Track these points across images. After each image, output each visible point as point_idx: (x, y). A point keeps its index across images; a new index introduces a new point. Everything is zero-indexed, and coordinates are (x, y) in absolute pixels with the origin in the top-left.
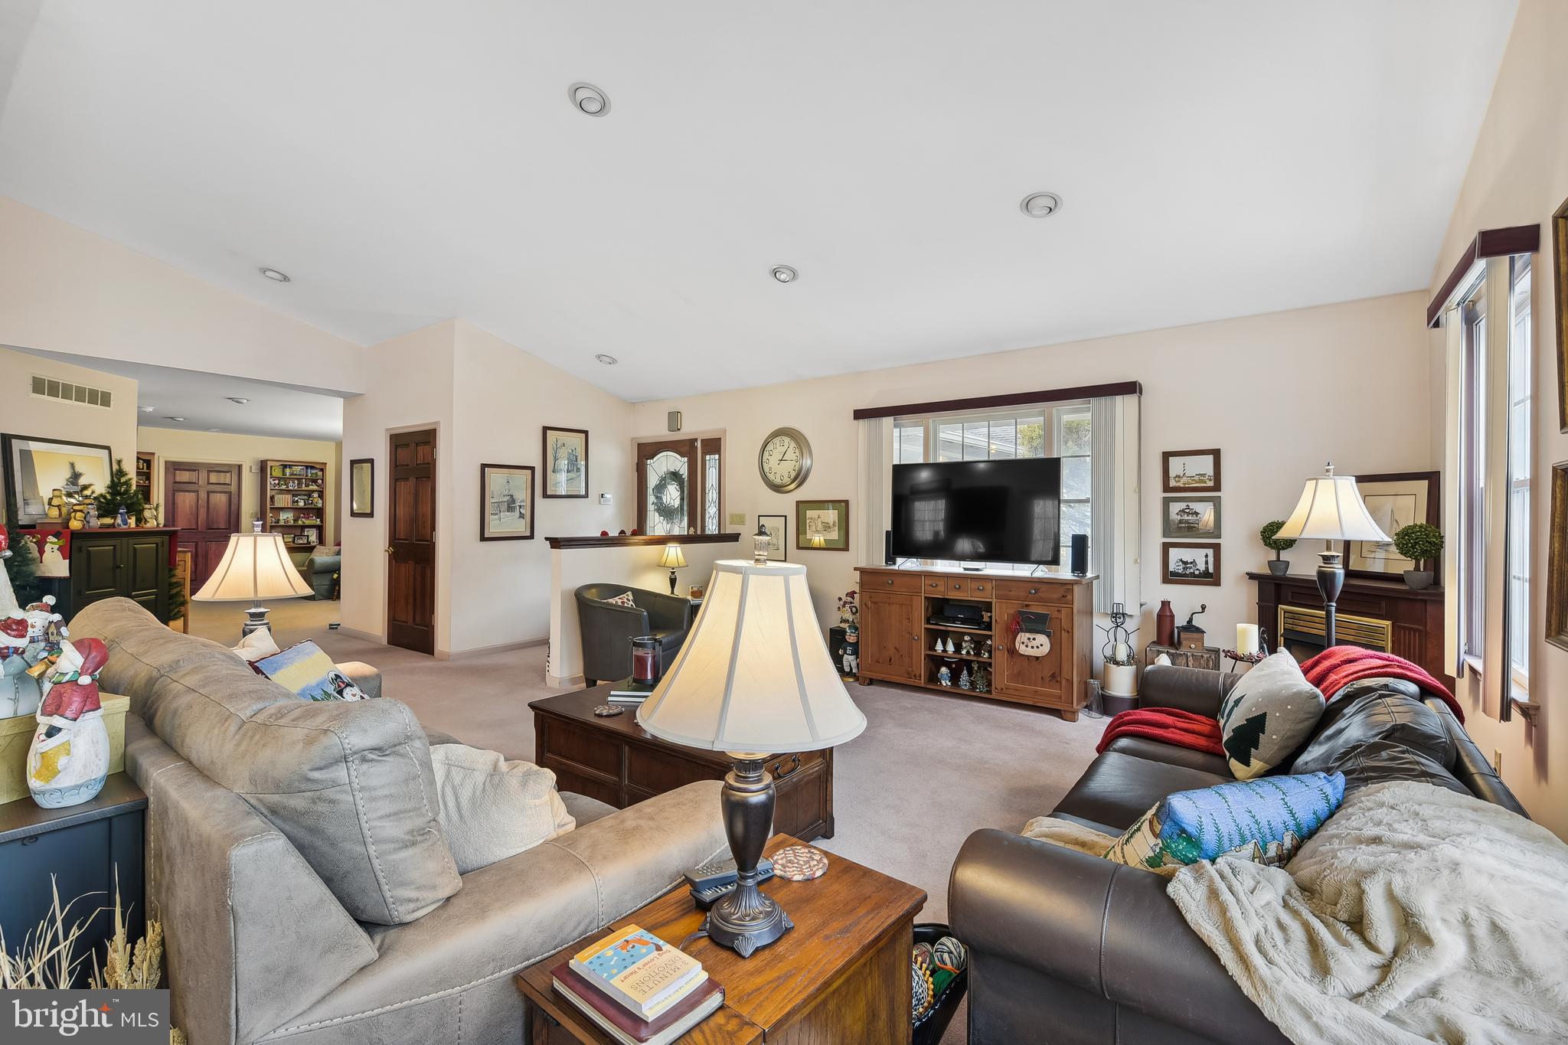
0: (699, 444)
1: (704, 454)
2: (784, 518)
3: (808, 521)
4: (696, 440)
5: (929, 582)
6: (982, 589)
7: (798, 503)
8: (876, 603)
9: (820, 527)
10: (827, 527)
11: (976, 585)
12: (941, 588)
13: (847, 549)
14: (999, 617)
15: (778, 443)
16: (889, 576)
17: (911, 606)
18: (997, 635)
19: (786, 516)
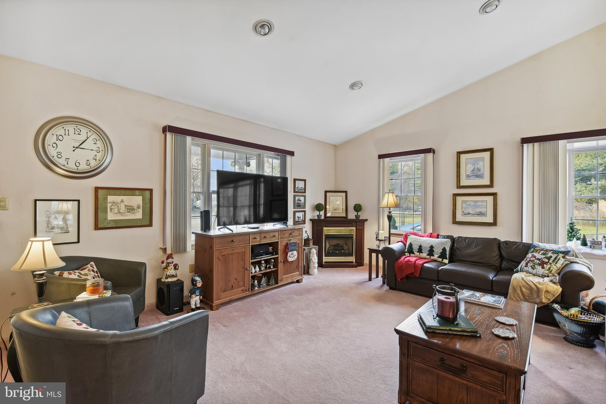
2: (77, 202)
3: (109, 205)
5: (254, 237)
6: (274, 236)
7: (97, 189)
8: (224, 255)
9: (123, 209)
10: (130, 209)
11: (272, 235)
12: (258, 239)
13: (150, 225)
14: (280, 248)
15: (72, 131)
16: (232, 237)
17: (244, 252)
18: (280, 256)
19: (79, 201)
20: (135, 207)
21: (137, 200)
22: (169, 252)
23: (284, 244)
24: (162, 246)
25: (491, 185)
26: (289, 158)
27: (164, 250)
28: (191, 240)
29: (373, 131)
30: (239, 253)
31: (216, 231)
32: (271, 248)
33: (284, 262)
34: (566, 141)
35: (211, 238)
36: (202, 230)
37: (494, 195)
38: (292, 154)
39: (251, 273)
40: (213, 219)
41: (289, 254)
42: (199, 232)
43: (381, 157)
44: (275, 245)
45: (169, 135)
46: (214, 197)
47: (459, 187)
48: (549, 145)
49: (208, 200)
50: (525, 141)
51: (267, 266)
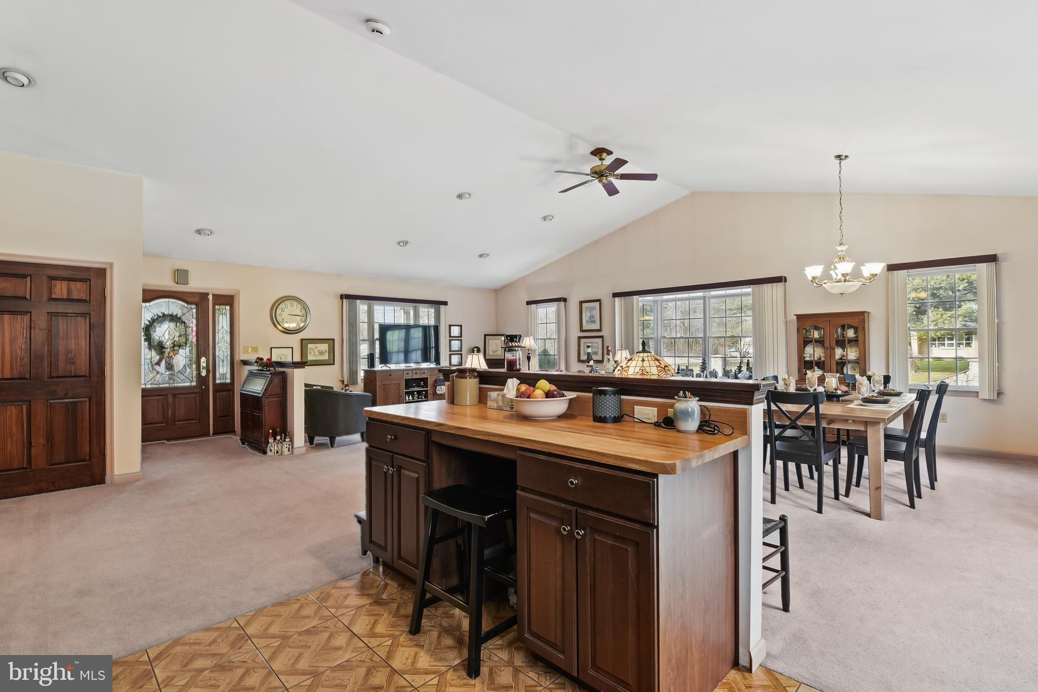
0: (210, 297)
1: (214, 305)
3: (309, 350)
4: (208, 294)
5: (407, 373)
6: (424, 373)
7: (302, 340)
8: (384, 385)
9: (317, 353)
10: (321, 353)
11: (422, 372)
12: (411, 375)
13: (334, 364)
14: (430, 382)
15: (289, 305)
16: (390, 373)
17: (399, 384)
18: (429, 389)
19: (292, 348)
20: (324, 352)
21: (324, 347)
22: (346, 383)
23: (434, 380)
24: (341, 379)
25: (600, 330)
26: (442, 307)
27: (343, 382)
28: (361, 374)
29: (524, 278)
30: (395, 384)
31: (379, 367)
32: (422, 383)
33: (433, 394)
34: (638, 296)
35: (375, 372)
36: (368, 367)
37: (602, 337)
38: (445, 303)
39: (405, 400)
40: (377, 361)
41: (438, 388)
42: (367, 368)
43: (529, 303)
44: (425, 380)
45: (344, 300)
46: (377, 343)
47: (582, 330)
48: (628, 298)
49: (372, 346)
50: (615, 295)
51: (419, 396)
